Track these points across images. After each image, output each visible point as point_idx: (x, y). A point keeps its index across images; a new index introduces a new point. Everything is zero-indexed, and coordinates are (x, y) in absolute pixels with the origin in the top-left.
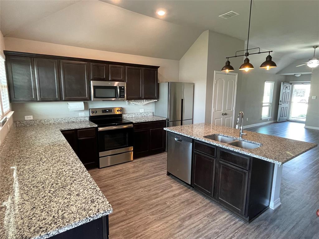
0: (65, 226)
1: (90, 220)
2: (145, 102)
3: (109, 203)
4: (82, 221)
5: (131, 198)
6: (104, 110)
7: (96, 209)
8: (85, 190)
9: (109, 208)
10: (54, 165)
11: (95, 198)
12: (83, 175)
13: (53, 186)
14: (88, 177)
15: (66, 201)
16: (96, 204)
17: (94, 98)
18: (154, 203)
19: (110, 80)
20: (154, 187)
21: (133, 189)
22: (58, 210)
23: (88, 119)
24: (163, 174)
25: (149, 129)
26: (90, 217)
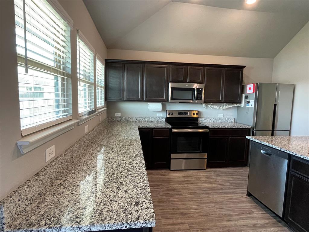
0: (97, 225)
1: (126, 227)
2: (225, 106)
3: (154, 212)
4: (117, 225)
5: (197, 211)
6: (180, 113)
7: (137, 215)
8: (135, 187)
9: (152, 219)
10: (120, 156)
11: (141, 200)
12: (140, 170)
13: (109, 176)
14: (144, 175)
15: (112, 194)
16: (139, 208)
17: (171, 99)
18: (224, 226)
19: (188, 81)
20: (229, 206)
21: (201, 201)
22: (101, 203)
23: (164, 120)
24: (242, 193)
25: (228, 136)
26: (126, 223)
